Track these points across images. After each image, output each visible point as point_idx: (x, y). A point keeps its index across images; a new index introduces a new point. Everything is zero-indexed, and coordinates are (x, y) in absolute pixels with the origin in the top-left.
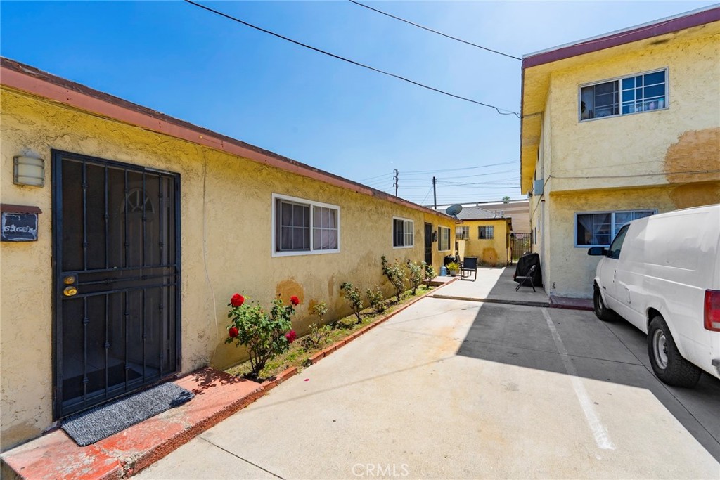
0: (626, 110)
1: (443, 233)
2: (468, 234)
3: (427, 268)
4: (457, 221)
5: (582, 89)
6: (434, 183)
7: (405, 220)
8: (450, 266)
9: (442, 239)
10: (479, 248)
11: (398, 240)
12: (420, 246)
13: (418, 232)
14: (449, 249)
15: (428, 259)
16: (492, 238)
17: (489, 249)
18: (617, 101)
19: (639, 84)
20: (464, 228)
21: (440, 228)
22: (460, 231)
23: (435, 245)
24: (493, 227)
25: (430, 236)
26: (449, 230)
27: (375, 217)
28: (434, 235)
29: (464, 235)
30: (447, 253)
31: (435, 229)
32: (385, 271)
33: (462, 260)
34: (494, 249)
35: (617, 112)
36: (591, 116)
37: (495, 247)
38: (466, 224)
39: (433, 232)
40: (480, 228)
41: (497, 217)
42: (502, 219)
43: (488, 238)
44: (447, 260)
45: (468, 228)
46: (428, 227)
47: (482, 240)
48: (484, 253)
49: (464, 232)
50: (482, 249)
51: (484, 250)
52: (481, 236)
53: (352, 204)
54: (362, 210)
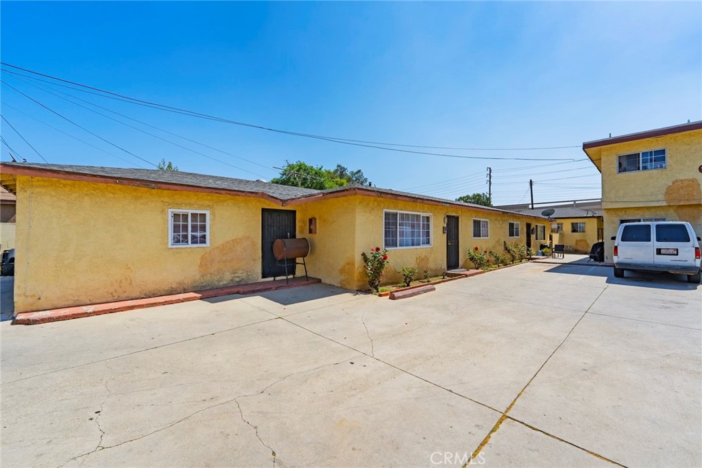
0: (645, 168)
1: (539, 229)
2: (562, 228)
3: (528, 250)
4: (551, 220)
5: (619, 157)
6: (531, 185)
7: (515, 223)
8: (544, 250)
9: (539, 233)
10: (572, 239)
11: (511, 234)
12: (523, 236)
13: (522, 229)
14: (544, 239)
15: (529, 244)
16: (583, 231)
17: (581, 241)
18: (639, 163)
19: (651, 155)
20: (558, 224)
21: (537, 226)
22: (555, 226)
23: (533, 237)
24: (585, 223)
25: (530, 231)
26: (544, 227)
27: (501, 222)
28: (532, 230)
29: (559, 229)
30: (543, 242)
31: (533, 226)
32: (506, 249)
33: (554, 247)
34: (585, 241)
35: (639, 169)
36: (625, 170)
37: (587, 238)
38: (558, 221)
39: (532, 228)
40: (572, 224)
41: (588, 215)
42: (593, 217)
43: (580, 232)
44: (542, 247)
45: (562, 224)
46: (528, 226)
47: (575, 233)
48: (576, 244)
49: (558, 227)
50: (575, 240)
51: (577, 241)
52: (574, 230)
53: (493, 218)
54: (496, 220)
